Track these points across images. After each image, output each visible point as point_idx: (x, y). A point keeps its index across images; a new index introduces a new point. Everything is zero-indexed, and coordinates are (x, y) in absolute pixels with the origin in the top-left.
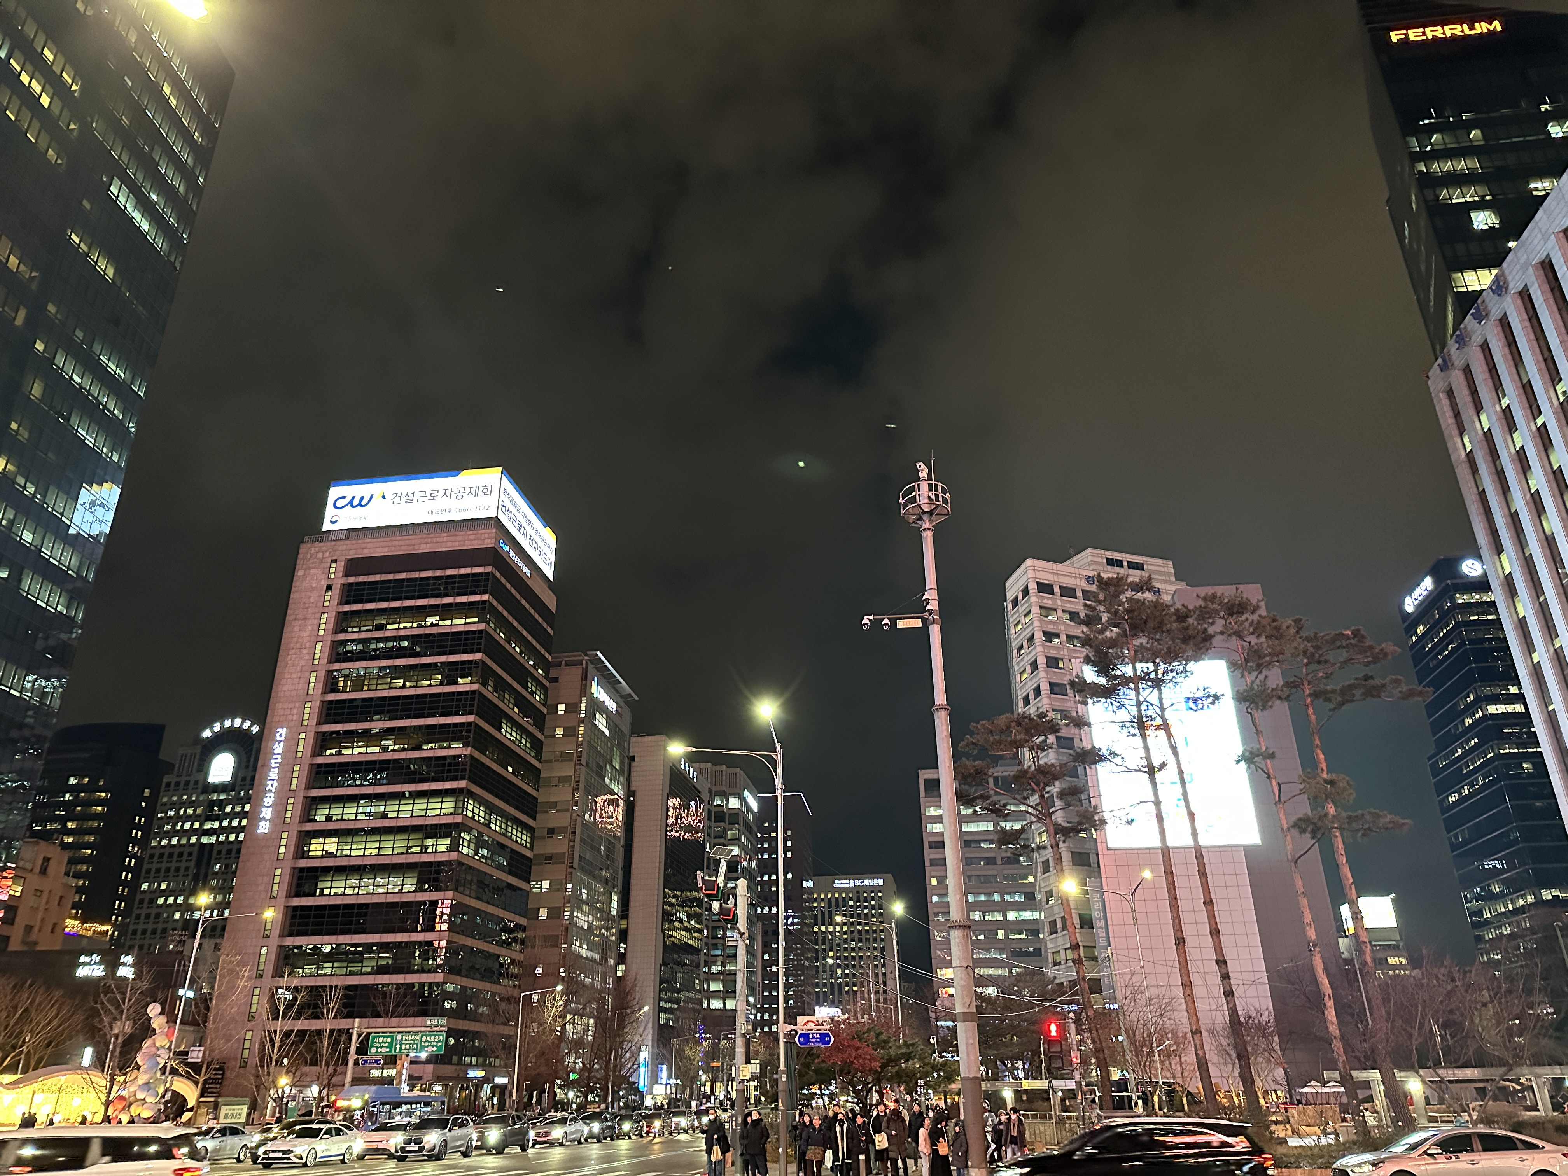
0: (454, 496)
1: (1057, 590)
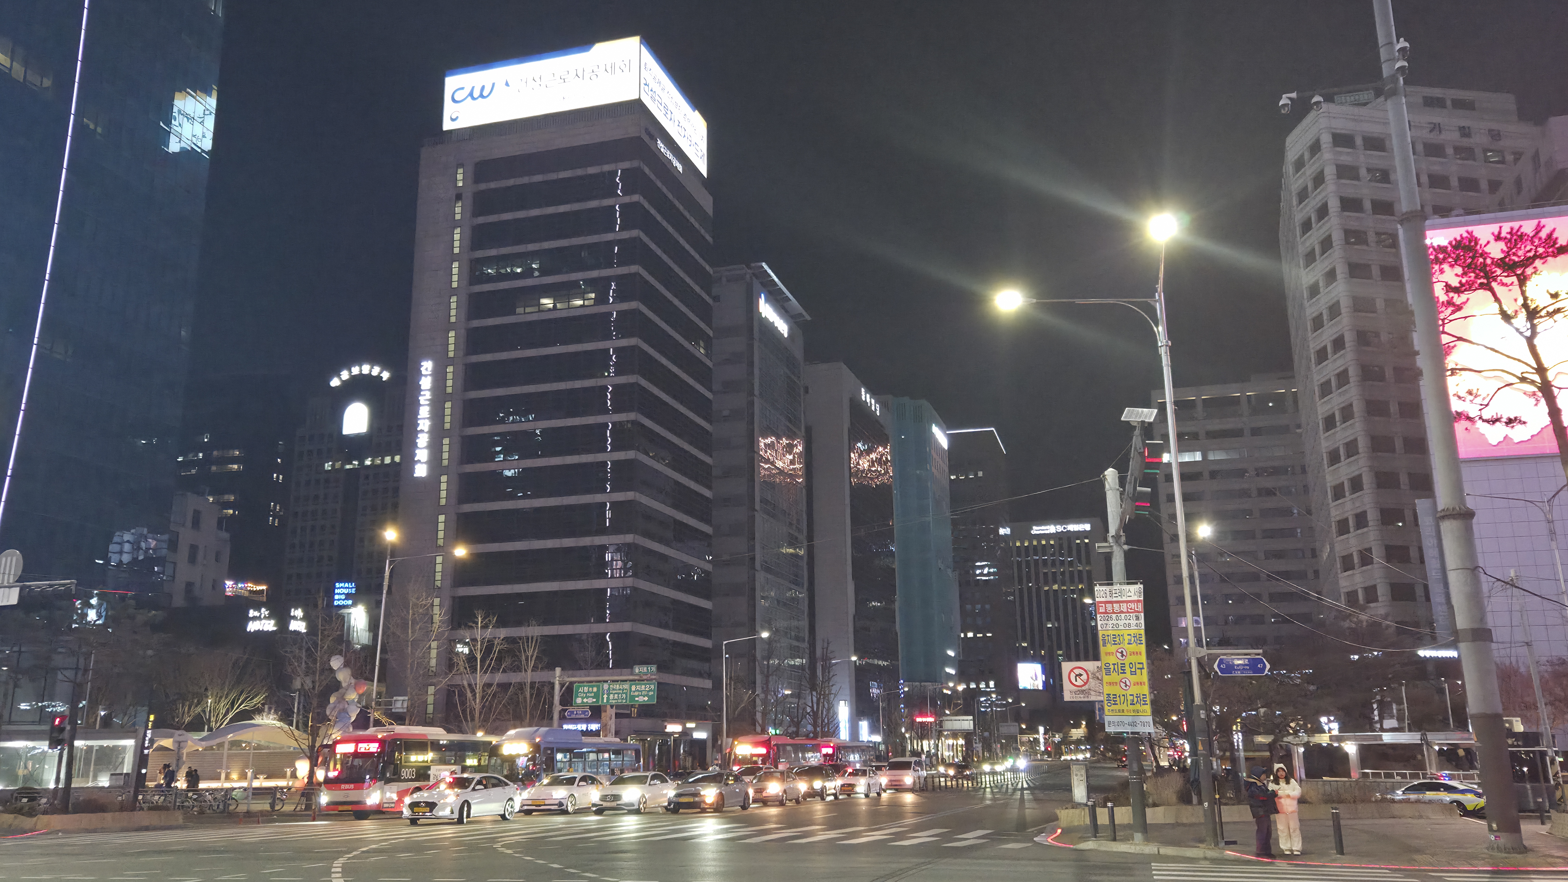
0: (587, 76)
1: (1359, 141)
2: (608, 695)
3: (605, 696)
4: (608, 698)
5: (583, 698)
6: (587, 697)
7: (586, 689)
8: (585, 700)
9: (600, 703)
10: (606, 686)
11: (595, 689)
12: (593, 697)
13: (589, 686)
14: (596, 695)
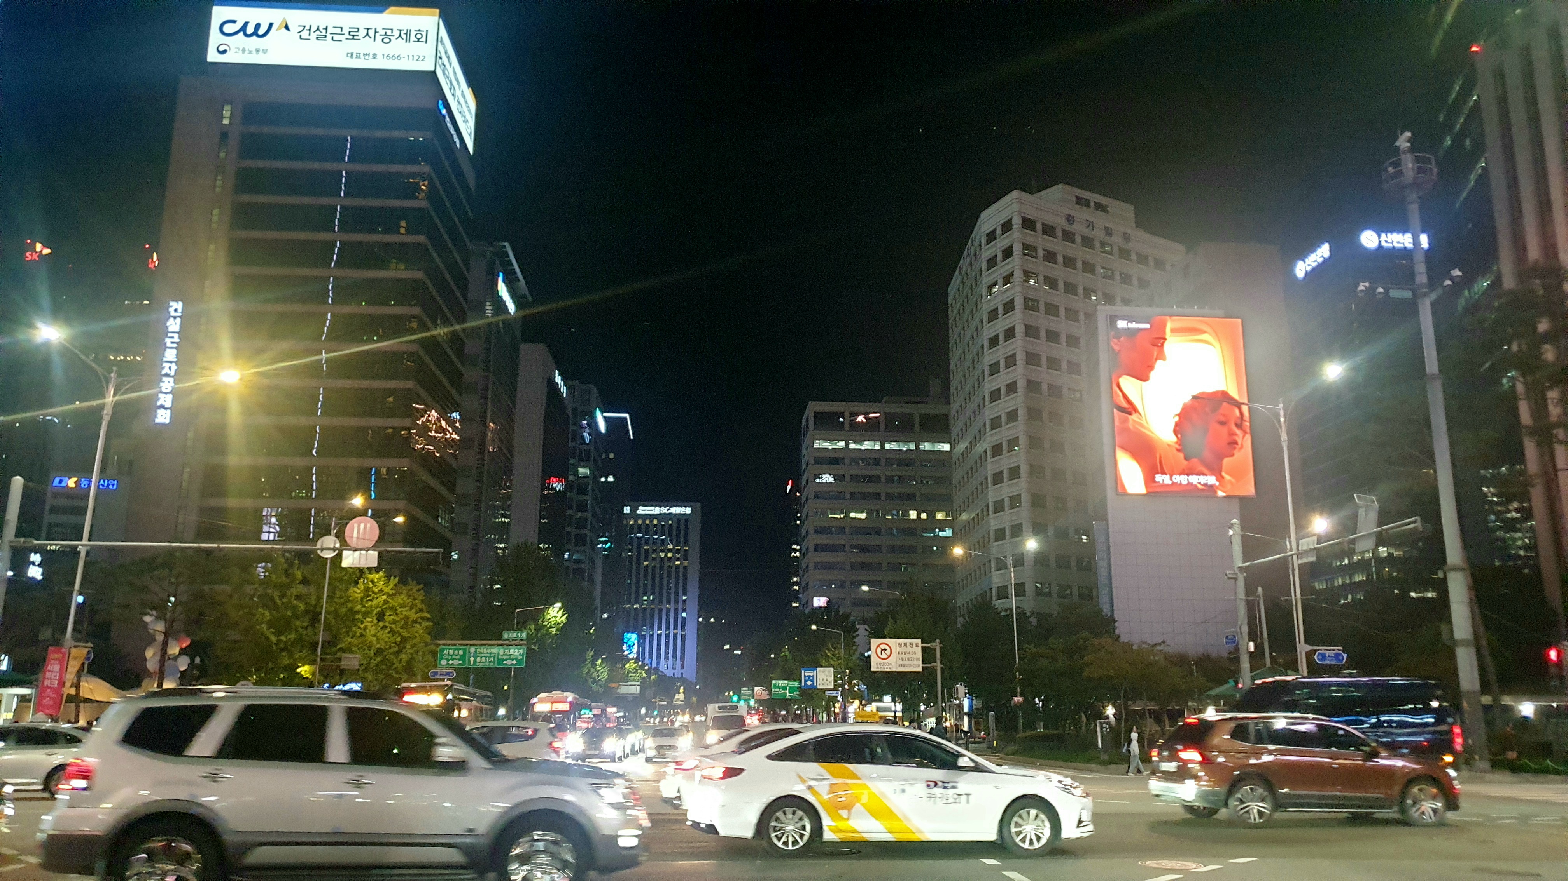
0: (379, 38)
1: (1039, 226)
2: (475, 657)
3: (472, 659)
4: (475, 661)
5: (448, 660)
6: (453, 659)
7: (451, 652)
8: (451, 662)
9: (466, 665)
10: (473, 649)
11: (461, 652)
12: (459, 660)
13: (455, 649)
14: (462, 658)
